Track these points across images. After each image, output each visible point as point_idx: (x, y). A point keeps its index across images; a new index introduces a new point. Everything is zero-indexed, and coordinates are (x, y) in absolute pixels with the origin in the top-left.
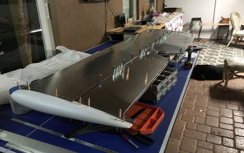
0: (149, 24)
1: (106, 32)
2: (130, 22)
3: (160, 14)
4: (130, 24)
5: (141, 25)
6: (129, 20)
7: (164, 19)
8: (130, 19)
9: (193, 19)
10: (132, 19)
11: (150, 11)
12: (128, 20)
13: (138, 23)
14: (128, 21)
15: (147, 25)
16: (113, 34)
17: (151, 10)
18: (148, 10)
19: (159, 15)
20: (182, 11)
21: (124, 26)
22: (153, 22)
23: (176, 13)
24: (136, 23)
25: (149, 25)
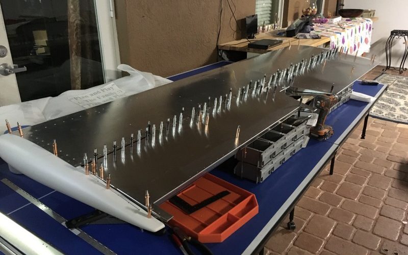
0: (301, 35)
1: (217, 46)
2: (269, 31)
3: (328, 20)
4: (266, 35)
5: (285, 36)
6: (266, 27)
7: (334, 28)
8: (270, 26)
9: (394, 33)
10: (273, 25)
11: (308, 12)
12: (263, 26)
13: (280, 34)
14: (263, 29)
15: (296, 38)
16: (229, 49)
17: (311, 12)
18: (305, 10)
19: (326, 21)
20: (375, 16)
21: (254, 37)
22: (309, 32)
23: (360, 19)
24: (278, 33)
25: (299, 39)
